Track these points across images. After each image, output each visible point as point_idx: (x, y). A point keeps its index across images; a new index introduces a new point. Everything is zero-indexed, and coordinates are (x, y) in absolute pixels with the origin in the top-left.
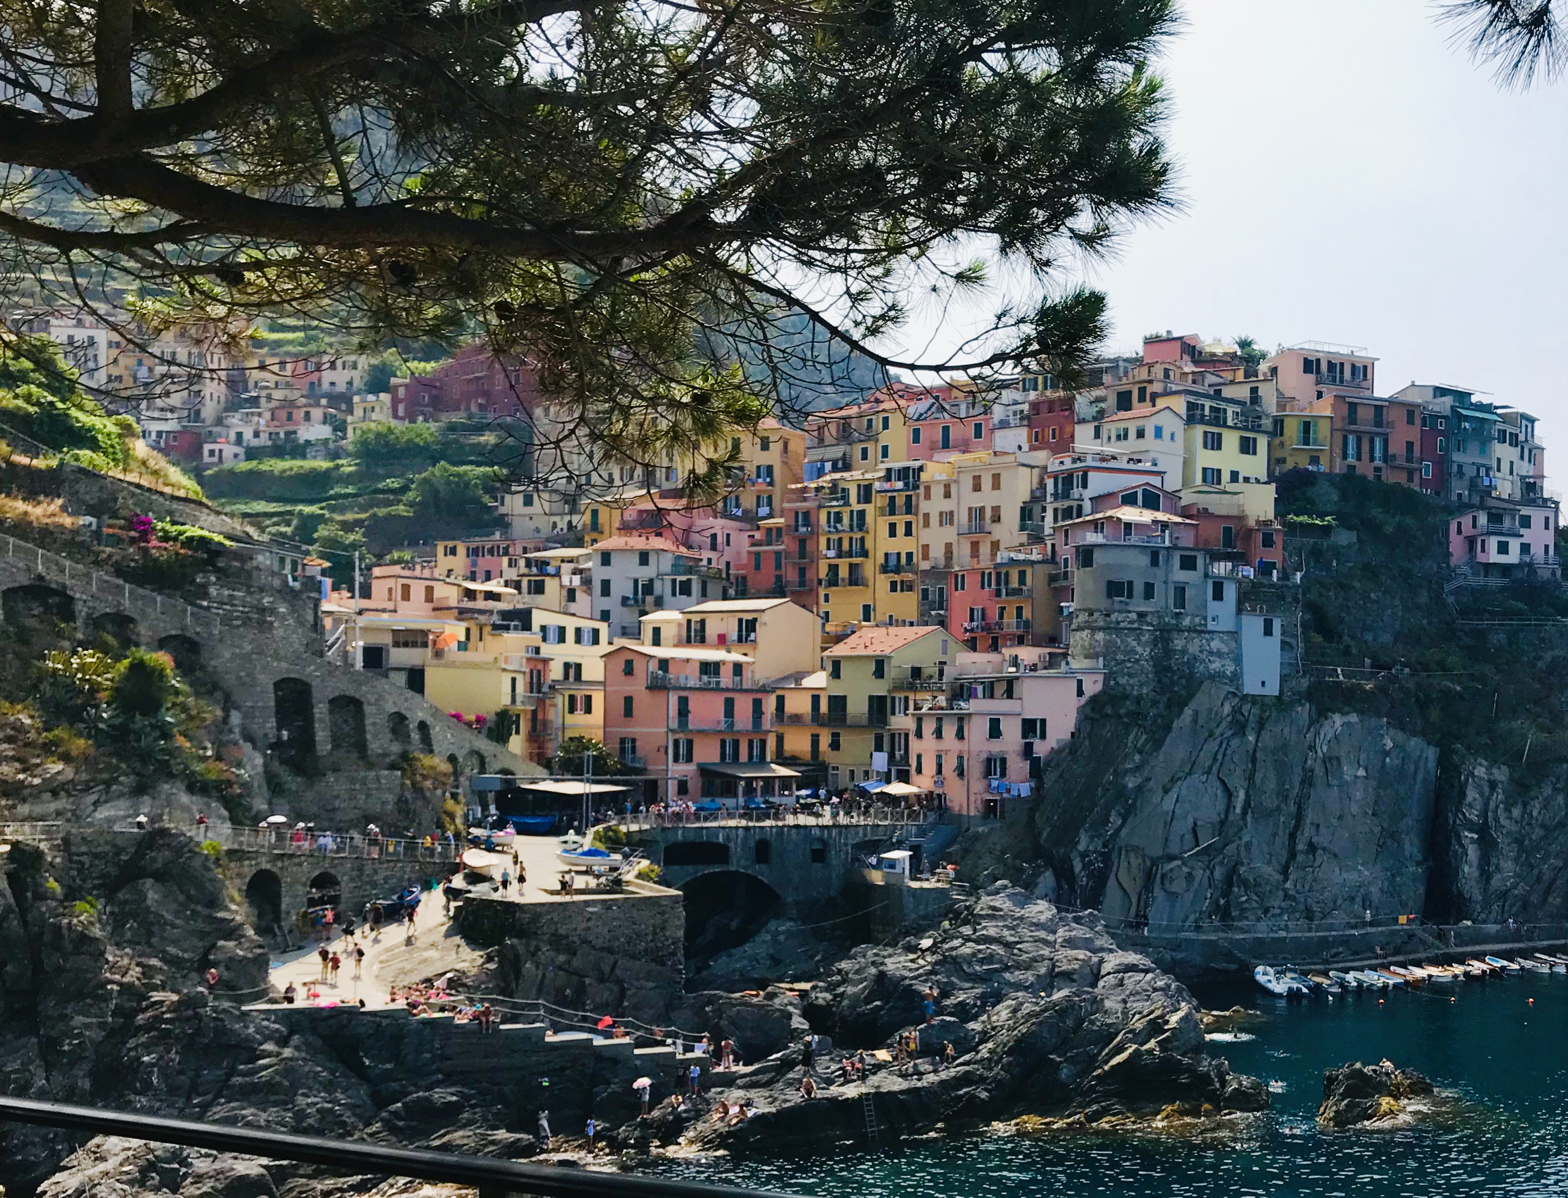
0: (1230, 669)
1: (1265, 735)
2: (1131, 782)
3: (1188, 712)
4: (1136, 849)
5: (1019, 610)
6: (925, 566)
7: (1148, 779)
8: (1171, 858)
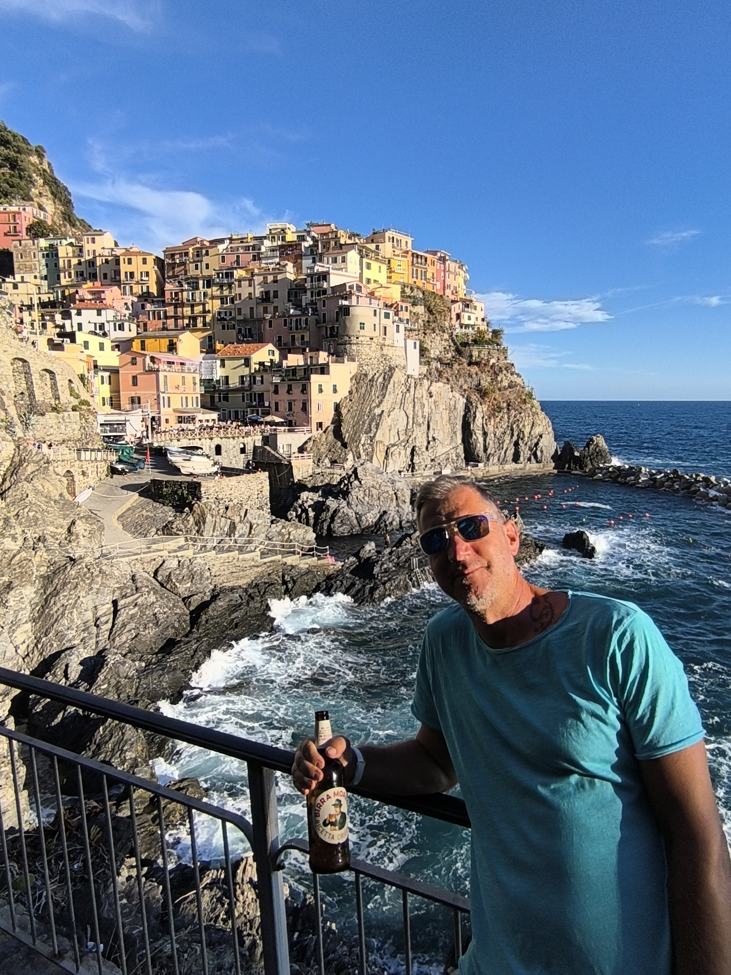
0: (403, 363)
1: (417, 392)
2: (377, 411)
3: (392, 382)
4: (381, 442)
5: (303, 337)
6: (240, 318)
7: (383, 411)
8: (393, 445)
